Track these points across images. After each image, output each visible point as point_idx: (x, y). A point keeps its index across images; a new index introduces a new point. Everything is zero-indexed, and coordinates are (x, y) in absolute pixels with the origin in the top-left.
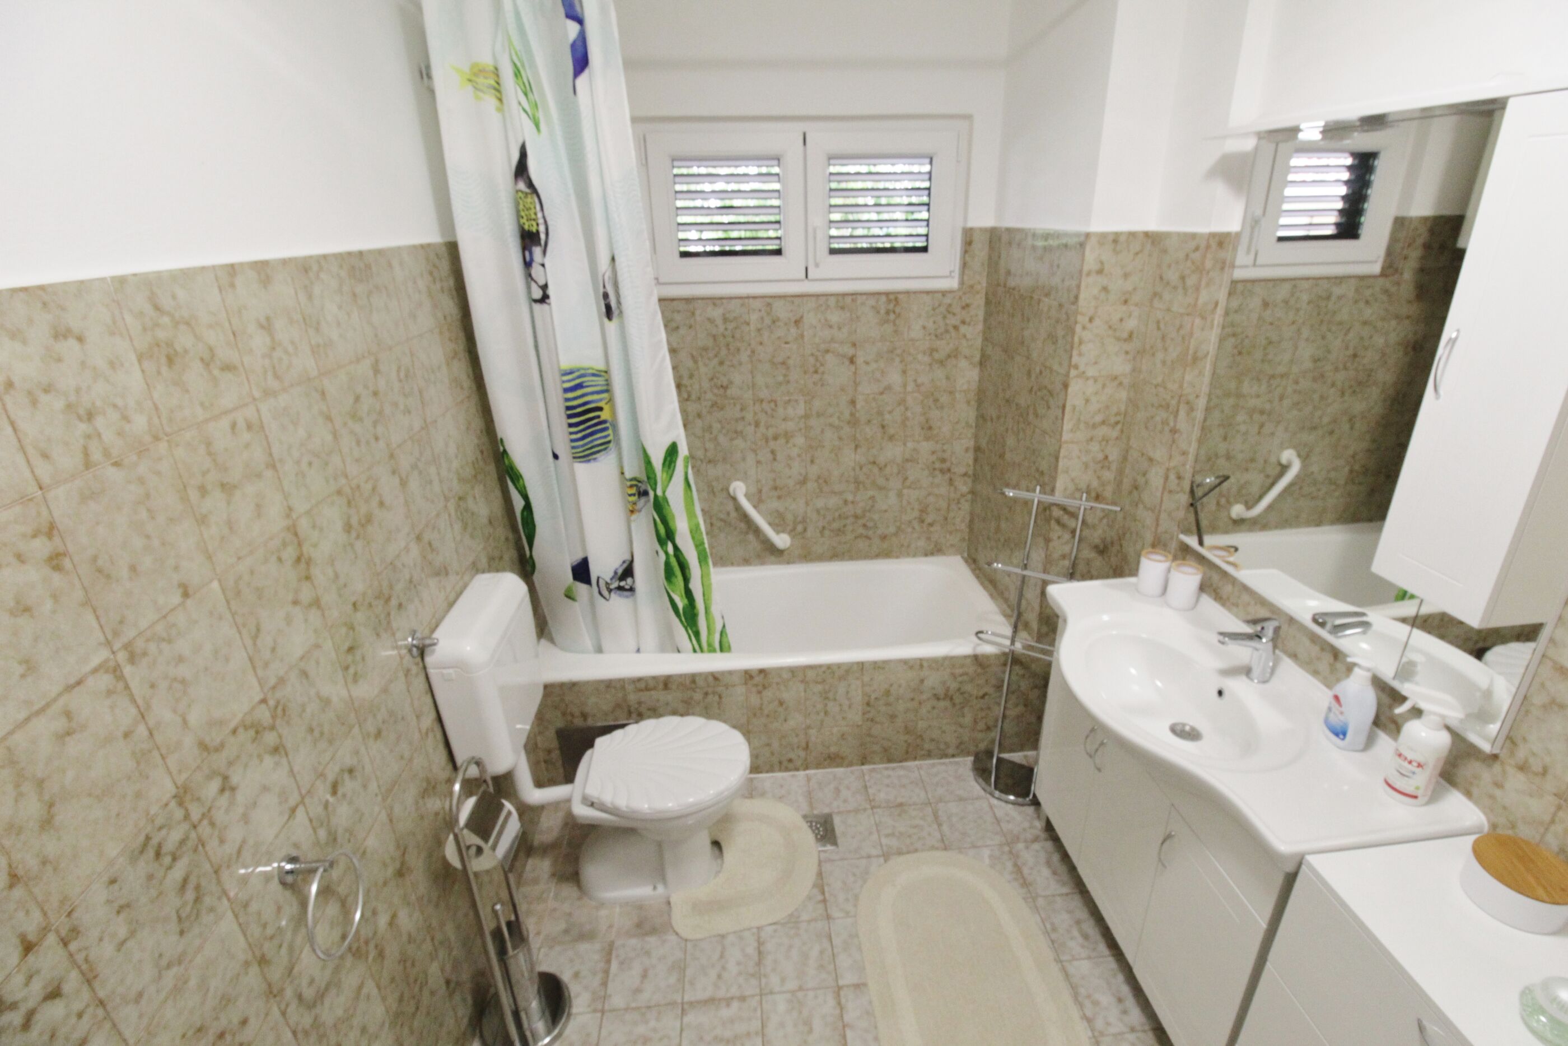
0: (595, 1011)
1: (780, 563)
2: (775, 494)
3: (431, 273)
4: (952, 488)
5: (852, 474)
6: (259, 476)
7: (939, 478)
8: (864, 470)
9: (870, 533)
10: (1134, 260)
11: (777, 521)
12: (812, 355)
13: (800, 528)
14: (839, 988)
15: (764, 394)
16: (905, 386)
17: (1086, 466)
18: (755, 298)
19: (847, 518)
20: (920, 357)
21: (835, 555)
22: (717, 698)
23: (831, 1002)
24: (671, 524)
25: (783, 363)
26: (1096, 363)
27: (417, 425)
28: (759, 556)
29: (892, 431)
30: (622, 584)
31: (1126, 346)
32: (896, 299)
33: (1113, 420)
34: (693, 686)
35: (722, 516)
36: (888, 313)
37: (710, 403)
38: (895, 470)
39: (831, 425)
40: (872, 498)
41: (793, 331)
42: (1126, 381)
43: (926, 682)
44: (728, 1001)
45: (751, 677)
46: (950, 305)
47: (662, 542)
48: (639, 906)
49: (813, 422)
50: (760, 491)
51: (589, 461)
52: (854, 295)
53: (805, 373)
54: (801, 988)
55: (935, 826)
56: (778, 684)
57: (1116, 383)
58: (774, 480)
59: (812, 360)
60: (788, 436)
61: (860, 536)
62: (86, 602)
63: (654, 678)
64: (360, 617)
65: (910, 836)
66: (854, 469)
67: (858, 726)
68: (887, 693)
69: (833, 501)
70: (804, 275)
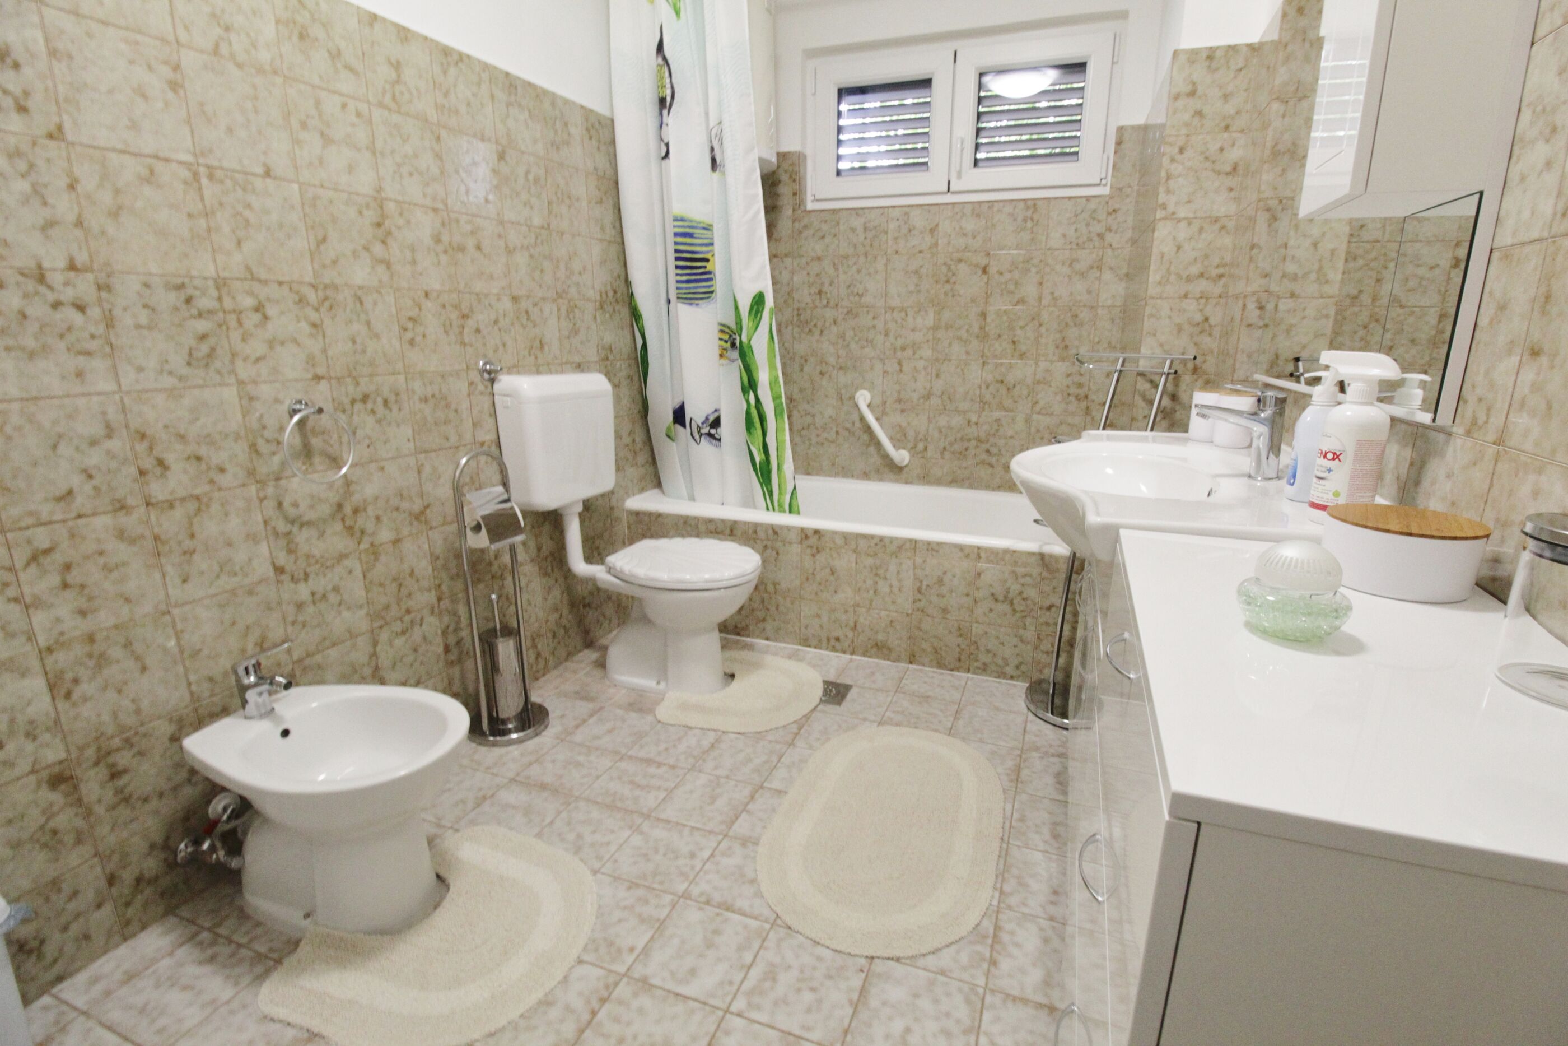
0: (558, 738)
1: (897, 481)
2: (899, 406)
3: (588, 130)
4: (1089, 419)
5: (978, 392)
6: (359, 150)
7: (1074, 405)
8: (991, 388)
9: (993, 460)
10: (1235, 77)
11: (898, 436)
12: (945, 264)
13: (921, 446)
14: (762, 787)
15: (896, 302)
16: (1040, 299)
17: (1180, 329)
18: (894, 207)
19: (969, 440)
20: (1059, 267)
21: (955, 481)
22: (774, 553)
23: (746, 792)
24: (754, 374)
25: (916, 272)
26: (1189, 202)
27: (537, 221)
28: (878, 471)
29: (1023, 348)
30: (713, 431)
31: (1230, 181)
32: (1035, 205)
33: (1214, 272)
34: (754, 536)
35: (848, 425)
36: (1025, 220)
37: (845, 310)
38: (1025, 392)
39: (959, 338)
40: (998, 420)
41: (928, 239)
42: (1231, 225)
43: (982, 576)
44: (660, 765)
45: (807, 537)
46: (1095, 211)
47: (744, 391)
48: (640, 693)
49: (941, 334)
50: (884, 403)
51: (691, 304)
52: (990, 204)
53: (937, 282)
54: (727, 777)
55: (952, 719)
56: (831, 549)
57: (1217, 226)
58: (899, 392)
59: (944, 269)
60: (915, 347)
61: (982, 462)
62: (188, 121)
63: (723, 521)
64: (428, 305)
65: (918, 718)
66: (980, 387)
67: (908, 615)
68: (940, 582)
69: (957, 421)
70: (946, 189)
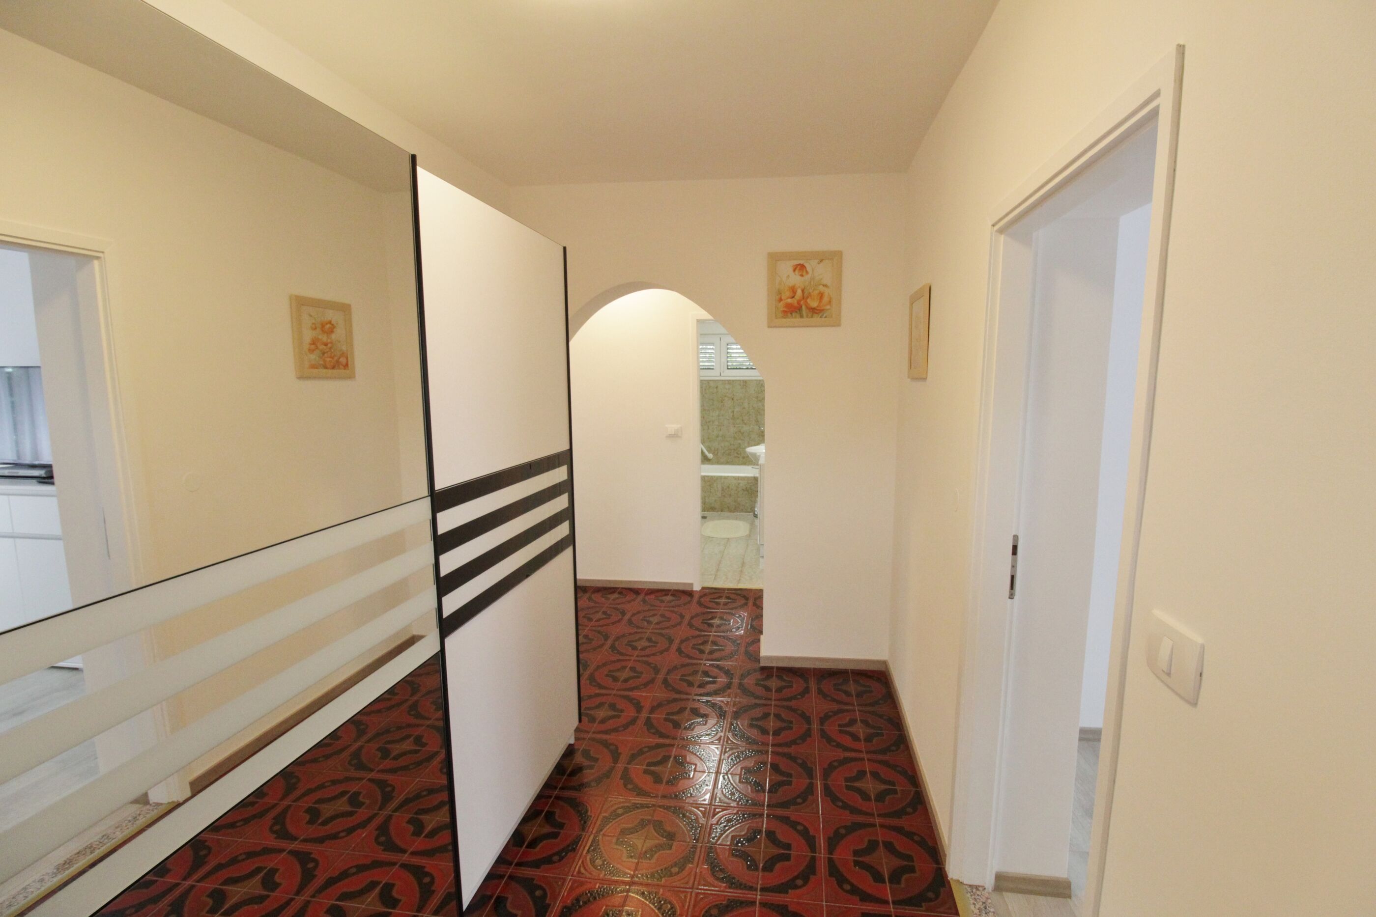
1: (709, 464)
2: (709, 440)
8: (737, 434)
9: (739, 456)
11: (709, 450)
12: (721, 397)
13: (716, 452)
15: (706, 408)
16: (749, 408)
19: (731, 450)
20: (754, 399)
21: (728, 462)
25: (712, 399)
29: (745, 422)
32: (746, 382)
36: (743, 385)
38: (747, 435)
39: (726, 419)
40: (740, 443)
49: (721, 417)
52: (733, 381)
53: (719, 402)
58: (708, 436)
60: (713, 422)
61: (736, 457)
66: (734, 433)
68: (728, 487)
69: (727, 444)
70: (719, 375)
